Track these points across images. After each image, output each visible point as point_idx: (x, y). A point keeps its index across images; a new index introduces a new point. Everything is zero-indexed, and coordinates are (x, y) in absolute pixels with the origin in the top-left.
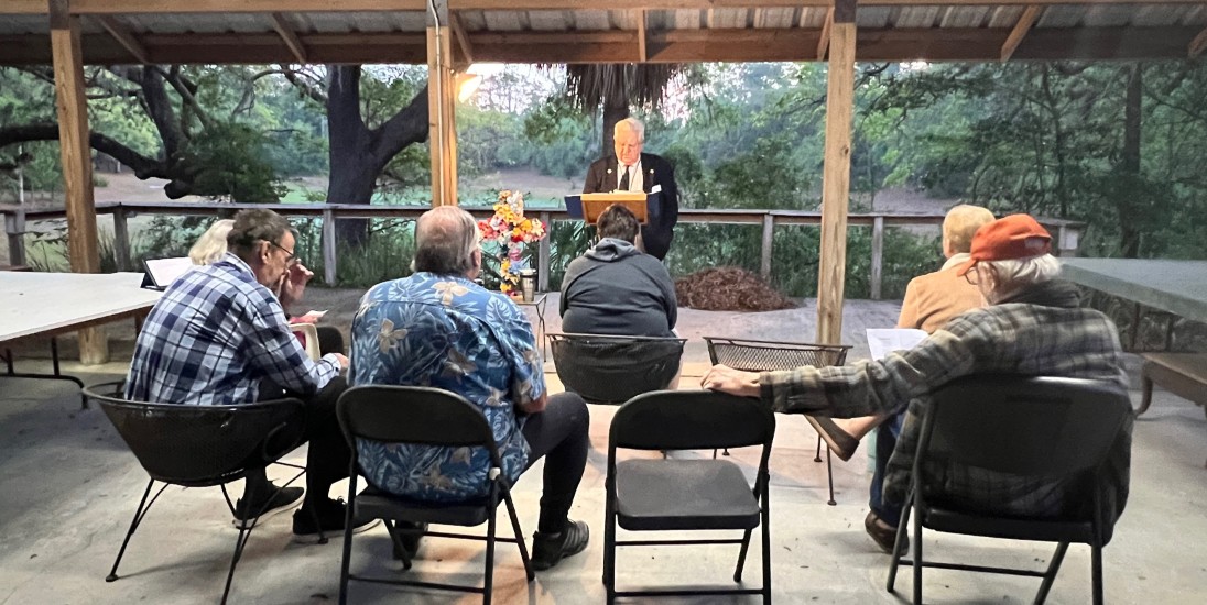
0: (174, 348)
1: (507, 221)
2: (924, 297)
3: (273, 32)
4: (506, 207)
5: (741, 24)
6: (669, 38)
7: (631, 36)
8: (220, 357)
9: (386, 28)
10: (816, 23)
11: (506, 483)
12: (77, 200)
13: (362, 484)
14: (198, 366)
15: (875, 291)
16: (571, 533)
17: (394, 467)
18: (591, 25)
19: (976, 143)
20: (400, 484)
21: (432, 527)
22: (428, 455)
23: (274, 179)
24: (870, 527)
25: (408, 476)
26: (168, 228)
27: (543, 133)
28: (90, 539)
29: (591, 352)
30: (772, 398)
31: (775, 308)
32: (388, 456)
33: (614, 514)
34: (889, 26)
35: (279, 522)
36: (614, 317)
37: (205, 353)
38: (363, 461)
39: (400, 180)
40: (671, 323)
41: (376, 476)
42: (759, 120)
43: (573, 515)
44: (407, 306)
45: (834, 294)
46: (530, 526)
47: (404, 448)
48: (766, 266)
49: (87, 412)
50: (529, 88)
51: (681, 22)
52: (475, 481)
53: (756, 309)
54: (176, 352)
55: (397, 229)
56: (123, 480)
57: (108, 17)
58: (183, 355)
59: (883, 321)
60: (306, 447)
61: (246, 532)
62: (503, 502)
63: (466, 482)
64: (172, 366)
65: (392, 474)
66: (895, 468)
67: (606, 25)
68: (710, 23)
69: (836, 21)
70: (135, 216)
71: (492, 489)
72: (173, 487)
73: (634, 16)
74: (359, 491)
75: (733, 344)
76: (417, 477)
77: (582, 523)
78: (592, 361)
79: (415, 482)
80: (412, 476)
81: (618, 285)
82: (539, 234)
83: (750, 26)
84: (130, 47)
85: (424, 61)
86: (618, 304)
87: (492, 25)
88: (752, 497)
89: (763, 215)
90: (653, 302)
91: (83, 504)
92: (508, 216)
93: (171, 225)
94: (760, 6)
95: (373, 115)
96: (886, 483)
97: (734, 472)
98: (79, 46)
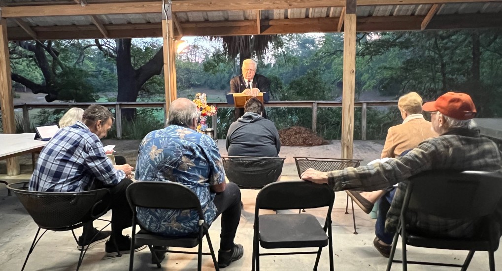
0: (51, 164)
1: (199, 107)
2: (395, 136)
3: (92, 24)
4: (198, 100)
5: (303, 16)
6: (271, 23)
7: (253, 22)
8: (72, 168)
9: (144, 21)
10: (337, 15)
11: (207, 227)
12: (5, 102)
13: (138, 229)
14: (62, 173)
15: (364, 136)
16: (235, 249)
17: (154, 219)
18: (236, 18)
19: (406, 70)
20: (156, 227)
21: (170, 248)
22: (170, 213)
23: (93, 92)
24: (376, 244)
25: (161, 223)
26: (47, 115)
27: (212, 70)
28: (11, 256)
29: (242, 164)
30: (334, 183)
31: (319, 145)
32: (151, 213)
33: (258, 241)
34: (370, 15)
35: (99, 247)
36: (251, 148)
37: (64, 166)
38: (139, 217)
39: (148, 91)
40: (278, 151)
41: (146, 224)
42: (307, 62)
43: (236, 241)
44: (163, 139)
45: (349, 136)
46: (217, 247)
47: (158, 210)
48: (314, 126)
49: (10, 196)
50: (204, 52)
51: (276, 16)
52: (192, 225)
53: (311, 145)
54: (51, 166)
55: (148, 113)
56: (27, 228)
57: (19, 19)
58: (54, 168)
59: (368, 149)
60: (111, 211)
61: (84, 252)
62: (205, 236)
63: (188, 225)
64: (49, 173)
65: (153, 222)
66: (391, 215)
67: (242, 18)
68: (289, 16)
69: (347, 13)
70: (32, 109)
71: (200, 229)
72: (49, 231)
73: (254, 13)
74: (137, 231)
75: (308, 160)
76: (165, 223)
77: (240, 245)
78: (242, 169)
79: (164, 226)
80: (162, 223)
81: (254, 133)
82: (214, 112)
83: (307, 17)
84: (29, 32)
85: (161, 36)
86: (253, 141)
87: (191, 19)
88: (323, 231)
89: (312, 103)
90: (271, 141)
91: (8, 240)
92: (200, 104)
93: (48, 113)
94: (311, 7)
95: (136, 63)
96: (387, 222)
97: (312, 220)
98: (6, 32)
